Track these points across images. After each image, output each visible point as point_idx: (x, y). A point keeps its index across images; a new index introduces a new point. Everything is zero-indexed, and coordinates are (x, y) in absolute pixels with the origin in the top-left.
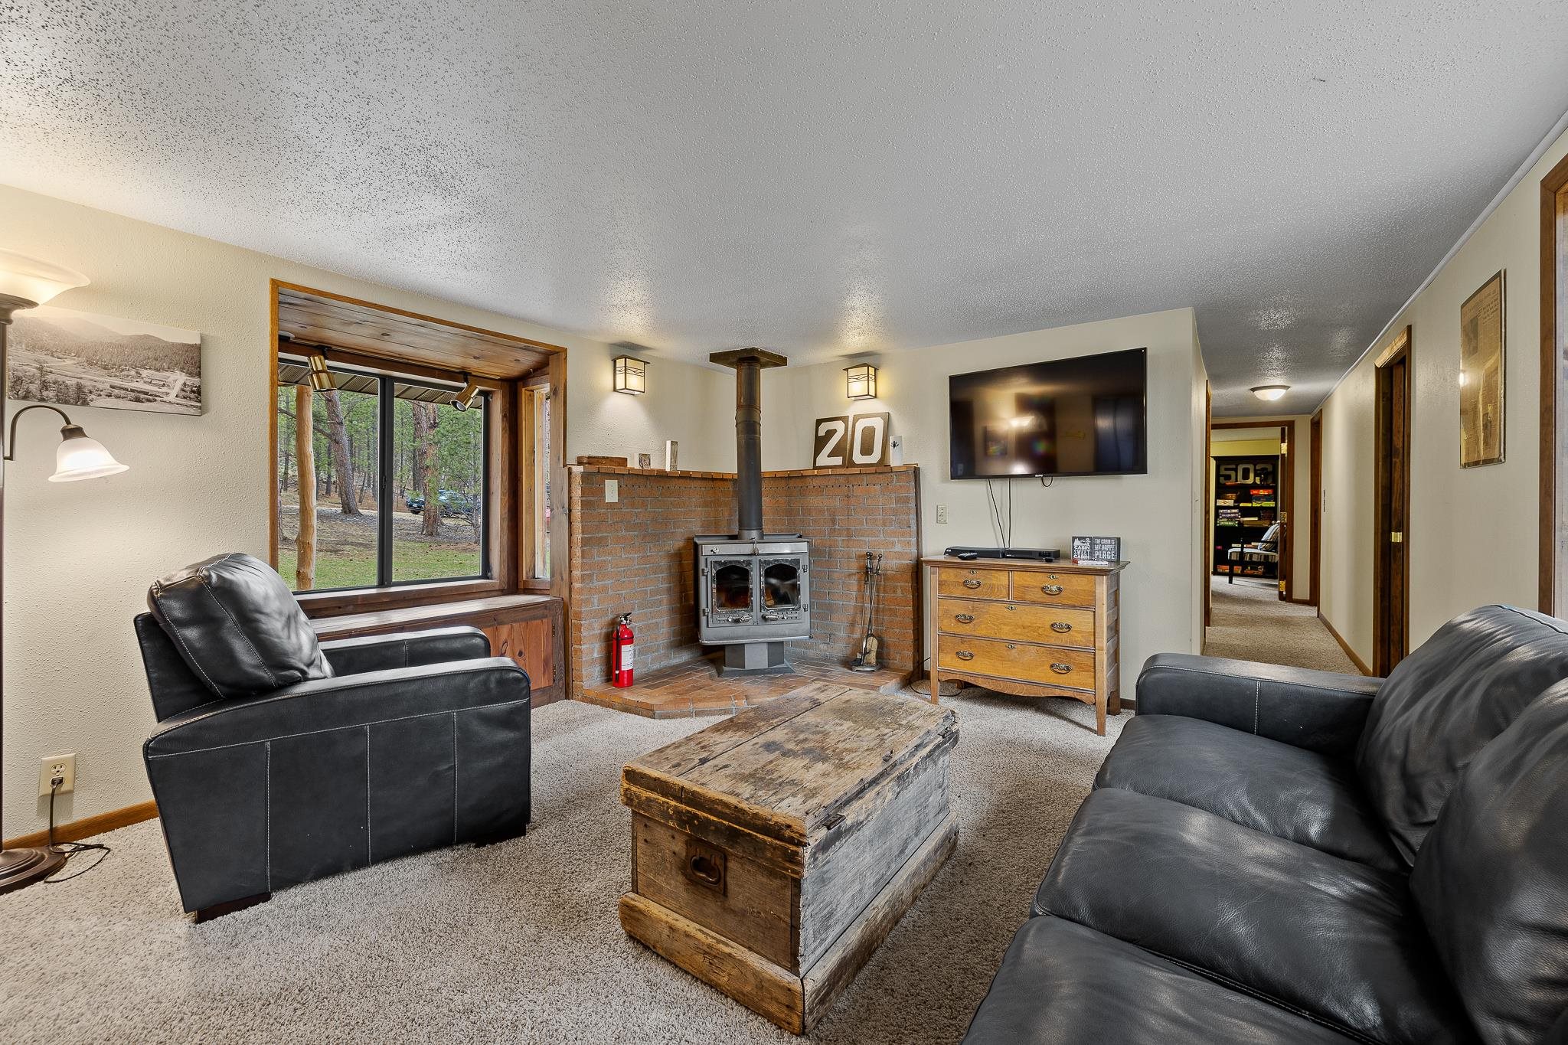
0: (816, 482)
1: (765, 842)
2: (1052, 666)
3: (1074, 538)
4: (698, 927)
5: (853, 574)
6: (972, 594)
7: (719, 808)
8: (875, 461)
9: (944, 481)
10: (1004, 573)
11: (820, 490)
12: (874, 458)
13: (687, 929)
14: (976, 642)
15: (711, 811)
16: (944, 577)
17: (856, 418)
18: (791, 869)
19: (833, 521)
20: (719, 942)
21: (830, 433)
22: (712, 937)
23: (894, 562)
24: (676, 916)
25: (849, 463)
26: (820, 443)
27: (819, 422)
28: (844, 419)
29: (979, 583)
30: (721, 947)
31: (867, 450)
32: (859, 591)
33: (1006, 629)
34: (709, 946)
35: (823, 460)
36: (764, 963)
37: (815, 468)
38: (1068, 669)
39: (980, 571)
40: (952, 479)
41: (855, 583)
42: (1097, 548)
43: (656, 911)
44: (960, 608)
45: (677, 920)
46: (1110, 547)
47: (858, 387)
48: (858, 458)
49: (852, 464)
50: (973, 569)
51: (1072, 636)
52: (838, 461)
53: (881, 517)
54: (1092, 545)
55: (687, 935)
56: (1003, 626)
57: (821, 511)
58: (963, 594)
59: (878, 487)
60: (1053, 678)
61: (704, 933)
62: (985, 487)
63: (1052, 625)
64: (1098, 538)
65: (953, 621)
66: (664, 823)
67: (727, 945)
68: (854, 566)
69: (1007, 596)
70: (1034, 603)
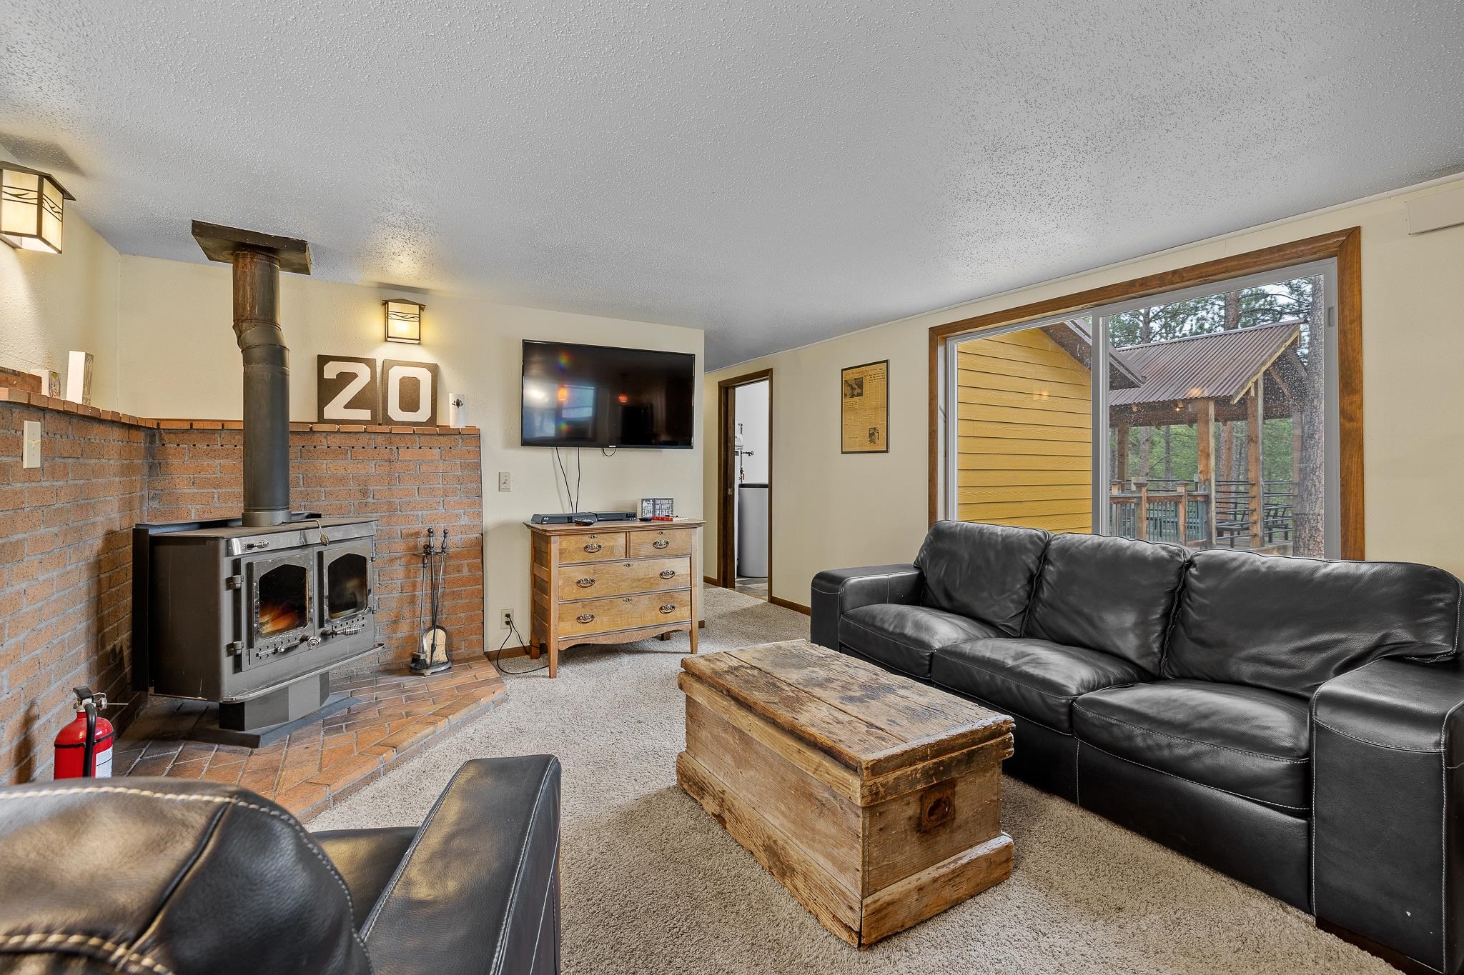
0: (334, 441)
1: (992, 745)
2: (661, 608)
3: (643, 500)
4: (934, 867)
5: (398, 558)
6: (592, 557)
7: (960, 741)
8: (424, 420)
9: (509, 445)
10: (621, 534)
11: (341, 452)
12: (423, 414)
13: (932, 876)
14: (597, 603)
15: (953, 750)
16: (565, 545)
17: (387, 365)
18: (1007, 753)
19: (364, 493)
20: (955, 861)
21: (345, 379)
22: (949, 864)
23: (459, 537)
24: (917, 876)
25: (381, 417)
26: (327, 390)
27: (323, 360)
28: (370, 362)
29: (600, 546)
30: (960, 862)
31: (410, 403)
32: (407, 576)
33: (624, 585)
34: (953, 872)
35: (335, 410)
36: (985, 846)
37: (321, 420)
38: (674, 607)
39: (601, 535)
40: (522, 445)
41: (402, 568)
42: (657, 507)
43: (900, 890)
44: (579, 574)
45: (919, 879)
46: (668, 506)
47: (401, 328)
48: (395, 413)
49: (389, 421)
50: (593, 534)
51: (676, 579)
52: (365, 415)
53: (440, 486)
54: (654, 505)
55: (935, 880)
56: (621, 583)
57: (341, 480)
58: (584, 560)
59: (436, 451)
60: (662, 618)
61: (942, 867)
62: (550, 454)
63: (661, 574)
64: (658, 499)
65: (575, 587)
66: (913, 792)
67: (960, 859)
68: (400, 547)
69: (624, 555)
70: (647, 557)
